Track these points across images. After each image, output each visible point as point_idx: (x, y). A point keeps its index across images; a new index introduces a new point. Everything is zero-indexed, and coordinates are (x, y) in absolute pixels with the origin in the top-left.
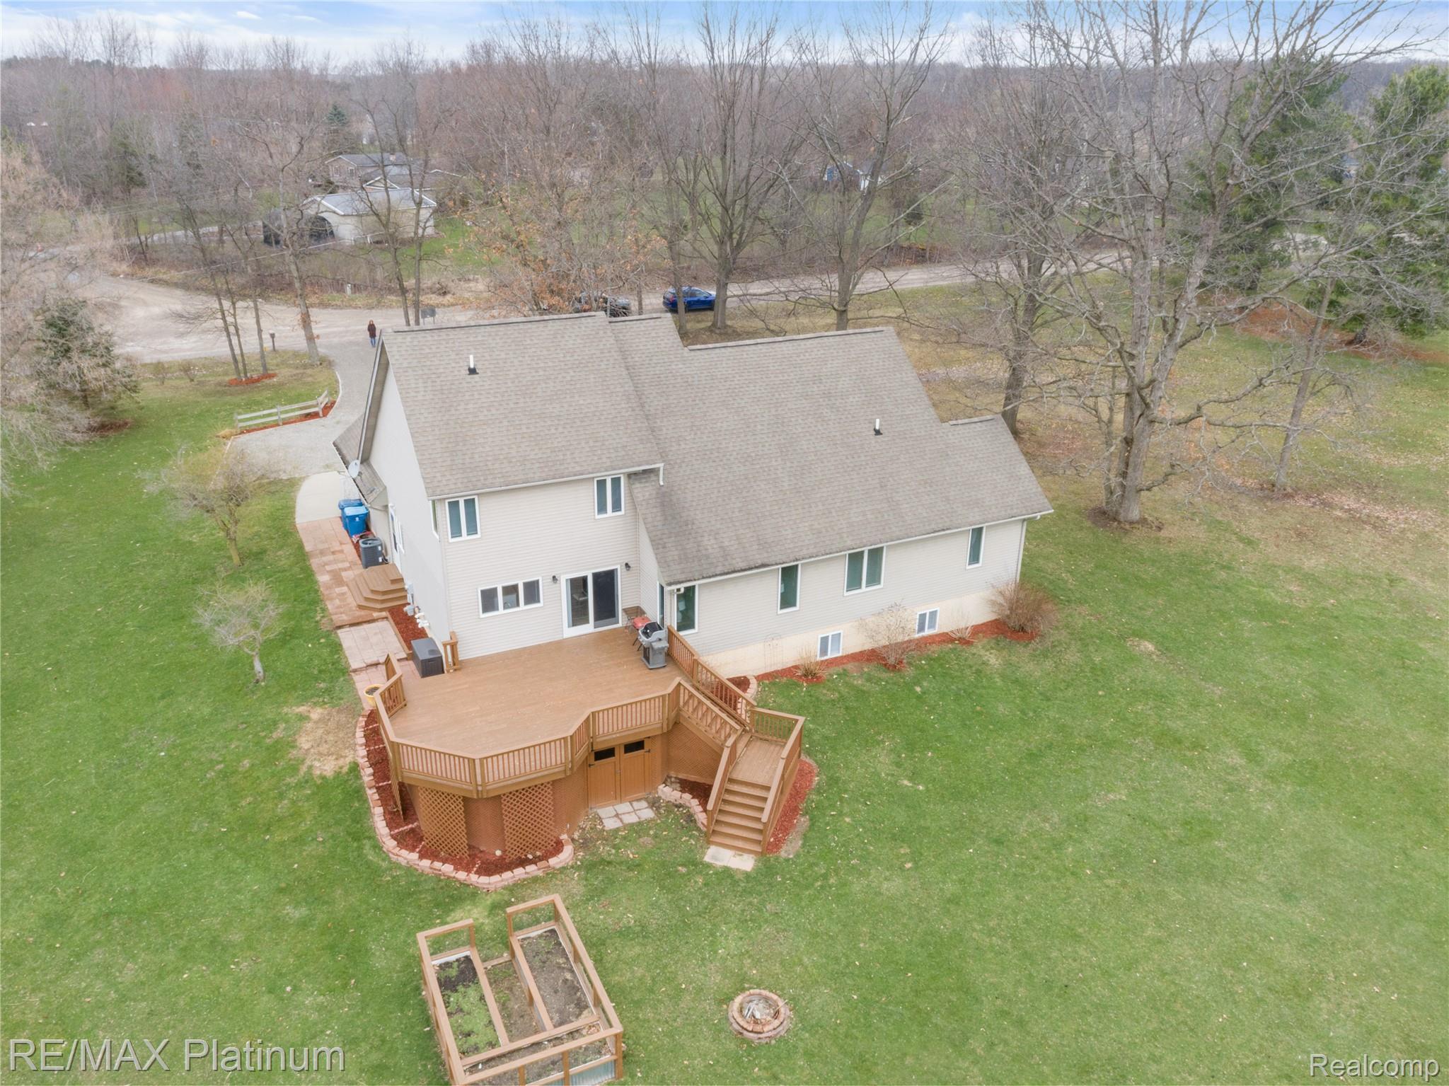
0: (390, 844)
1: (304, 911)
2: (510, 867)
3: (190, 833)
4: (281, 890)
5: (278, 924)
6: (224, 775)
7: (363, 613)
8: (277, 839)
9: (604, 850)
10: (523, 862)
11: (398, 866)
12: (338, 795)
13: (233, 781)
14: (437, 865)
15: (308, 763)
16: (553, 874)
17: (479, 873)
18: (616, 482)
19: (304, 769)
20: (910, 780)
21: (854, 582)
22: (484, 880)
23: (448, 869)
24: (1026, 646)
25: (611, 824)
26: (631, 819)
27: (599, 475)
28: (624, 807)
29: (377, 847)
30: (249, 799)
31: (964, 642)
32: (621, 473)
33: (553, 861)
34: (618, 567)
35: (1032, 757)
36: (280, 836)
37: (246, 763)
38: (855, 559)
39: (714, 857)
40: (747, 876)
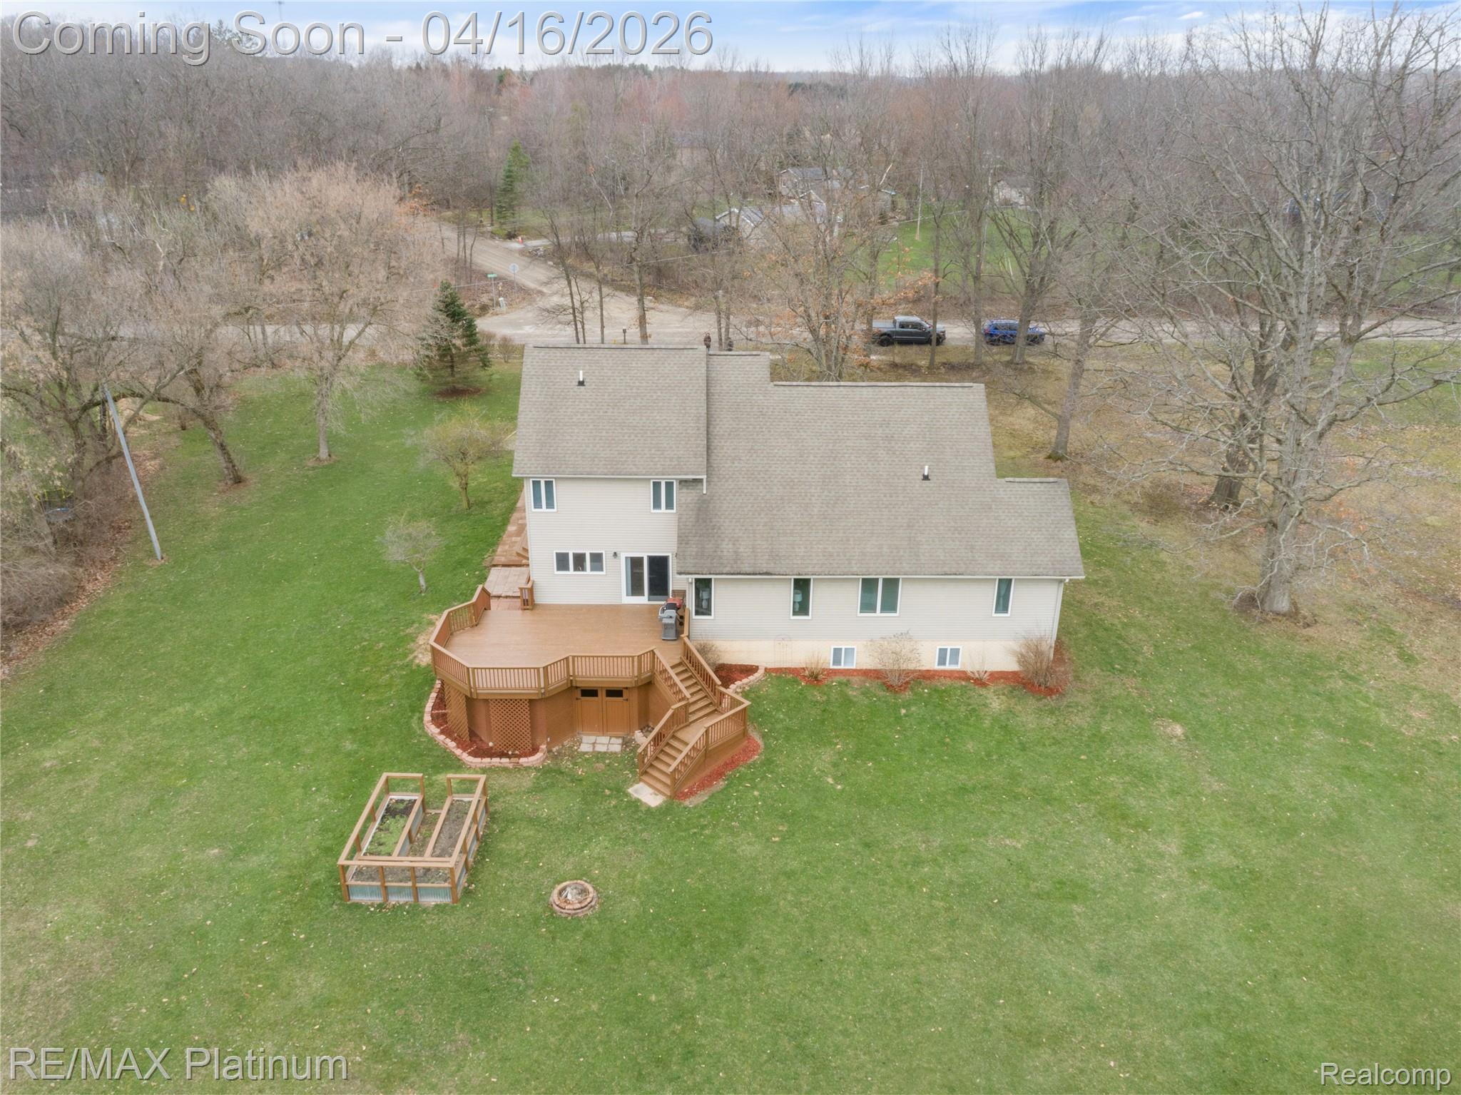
0: (427, 718)
1: (355, 746)
2: (491, 756)
3: (325, 681)
4: (351, 730)
5: (336, 750)
6: (364, 649)
7: (517, 558)
8: (369, 698)
9: (566, 764)
10: (502, 755)
11: (426, 735)
12: (420, 679)
13: (367, 654)
14: (448, 740)
15: (415, 654)
16: (519, 769)
17: (470, 754)
18: (669, 485)
19: (411, 657)
20: (834, 779)
21: (867, 606)
22: (470, 759)
23: (451, 744)
24: (1039, 700)
25: (585, 747)
26: (601, 749)
27: (656, 478)
28: (604, 739)
29: (421, 719)
30: (368, 669)
31: (980, 682)
32: (673, 478)
33: (522, 760)
34: (670, 555)
35: (963, 790)
36: (372, 697)
37: (381, 645)
38: (869, 585)
39: (636, 791)
40: (649, 811)
